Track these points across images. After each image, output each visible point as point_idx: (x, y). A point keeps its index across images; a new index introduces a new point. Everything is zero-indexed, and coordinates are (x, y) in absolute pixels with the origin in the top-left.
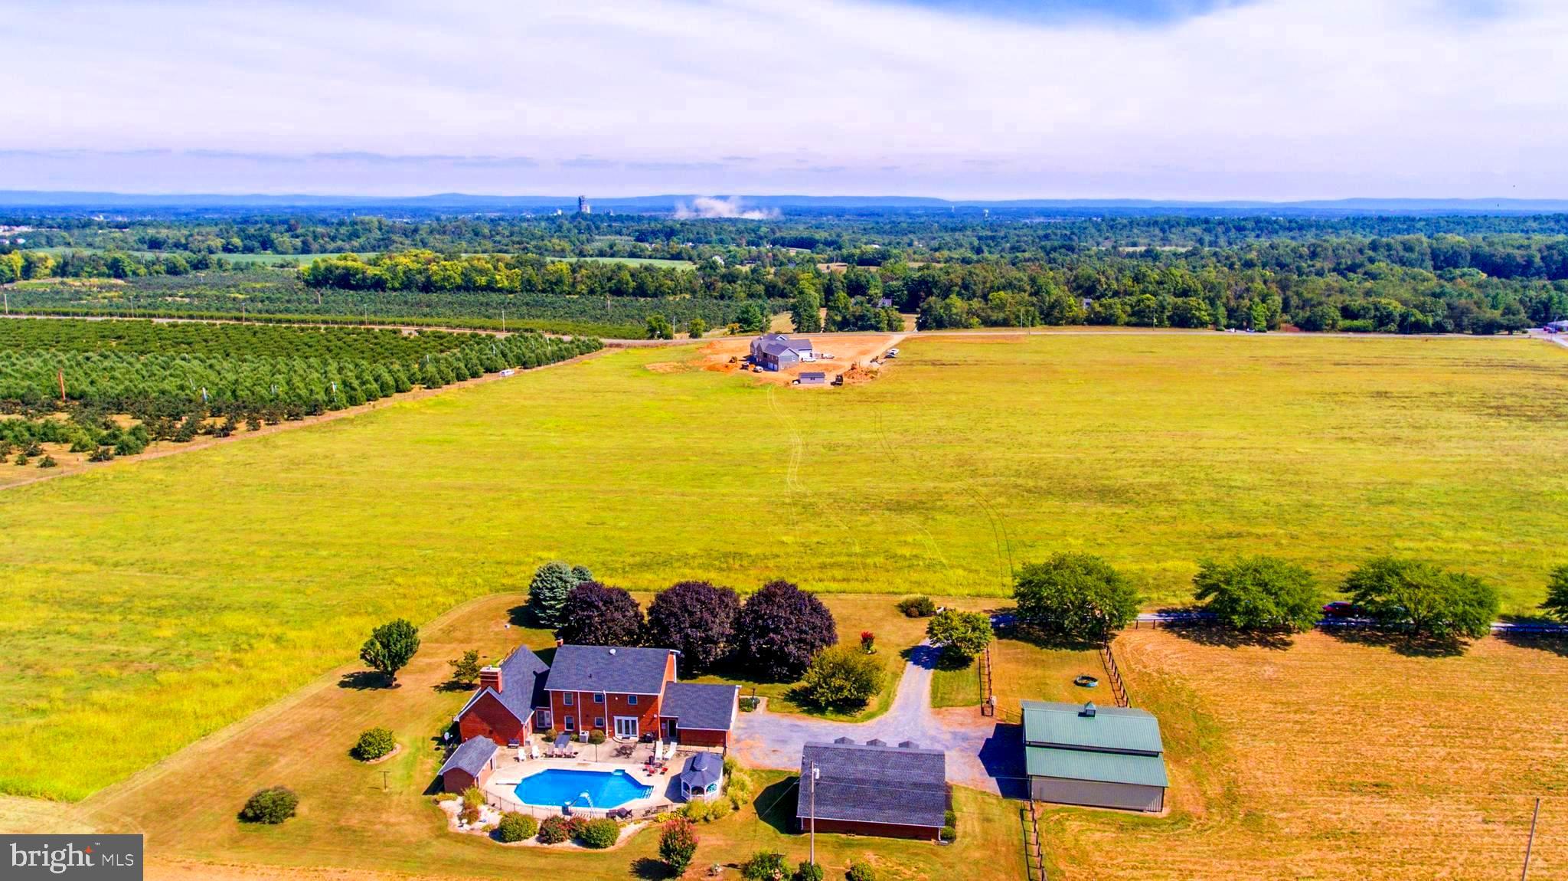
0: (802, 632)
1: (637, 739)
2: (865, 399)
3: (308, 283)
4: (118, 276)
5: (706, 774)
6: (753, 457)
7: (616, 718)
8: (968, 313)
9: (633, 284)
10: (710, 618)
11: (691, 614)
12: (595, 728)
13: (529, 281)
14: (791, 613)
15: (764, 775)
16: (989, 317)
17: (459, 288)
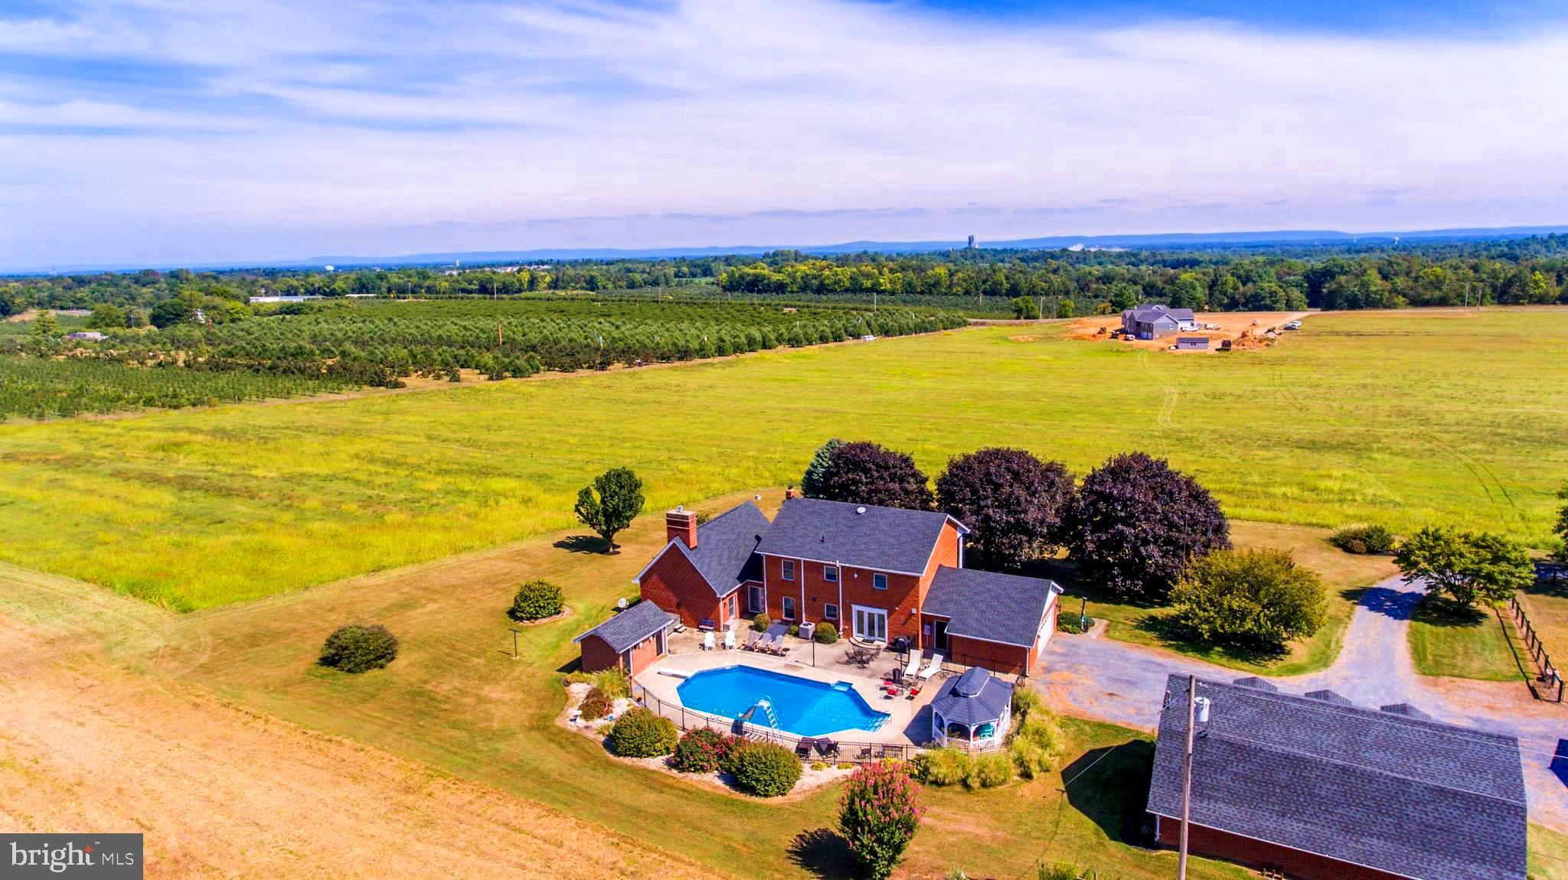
0: (1172, 526)
1: (884, 645)
2: (1256, 361)
3: (725, 289)
4: (592, 290)
5: (976, 704)
6: (1117, 402)
7: (855, 608)
8: (1390, 292)
9: (1006, 286)
10: (1023, 495)
11: (997, 487)
12: (825, 620)
13: (909, 284)
14: (1156, 498)
15: (1087, 728)
16: (1420, 295)
17: (847, 290)
